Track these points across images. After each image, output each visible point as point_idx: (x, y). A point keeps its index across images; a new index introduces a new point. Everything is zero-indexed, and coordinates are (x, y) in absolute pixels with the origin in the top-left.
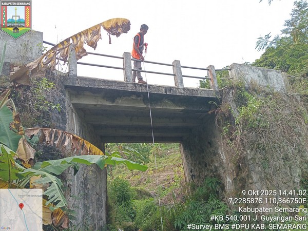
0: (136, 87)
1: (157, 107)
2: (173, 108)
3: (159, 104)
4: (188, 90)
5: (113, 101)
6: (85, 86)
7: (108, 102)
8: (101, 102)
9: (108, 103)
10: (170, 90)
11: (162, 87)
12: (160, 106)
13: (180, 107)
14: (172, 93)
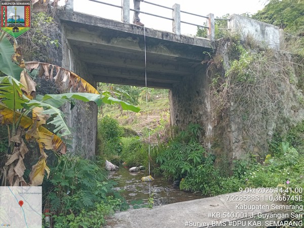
0: (133, 28)
1: (152, 52)
2: (168, 55)
3: (155, 48)
4: (185, 37)
5: (109, 42)
6: (81, 22)
7: (103, 41)
8: (96, 41)
9: (104, 43)
10: (167, 36)
11: (159, 31)
12: (156, 51)
13: (174, 54)
14: (168, 39)
